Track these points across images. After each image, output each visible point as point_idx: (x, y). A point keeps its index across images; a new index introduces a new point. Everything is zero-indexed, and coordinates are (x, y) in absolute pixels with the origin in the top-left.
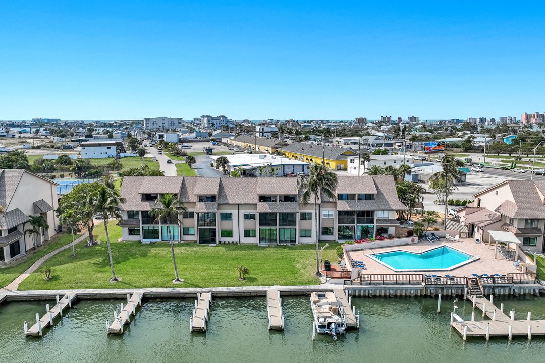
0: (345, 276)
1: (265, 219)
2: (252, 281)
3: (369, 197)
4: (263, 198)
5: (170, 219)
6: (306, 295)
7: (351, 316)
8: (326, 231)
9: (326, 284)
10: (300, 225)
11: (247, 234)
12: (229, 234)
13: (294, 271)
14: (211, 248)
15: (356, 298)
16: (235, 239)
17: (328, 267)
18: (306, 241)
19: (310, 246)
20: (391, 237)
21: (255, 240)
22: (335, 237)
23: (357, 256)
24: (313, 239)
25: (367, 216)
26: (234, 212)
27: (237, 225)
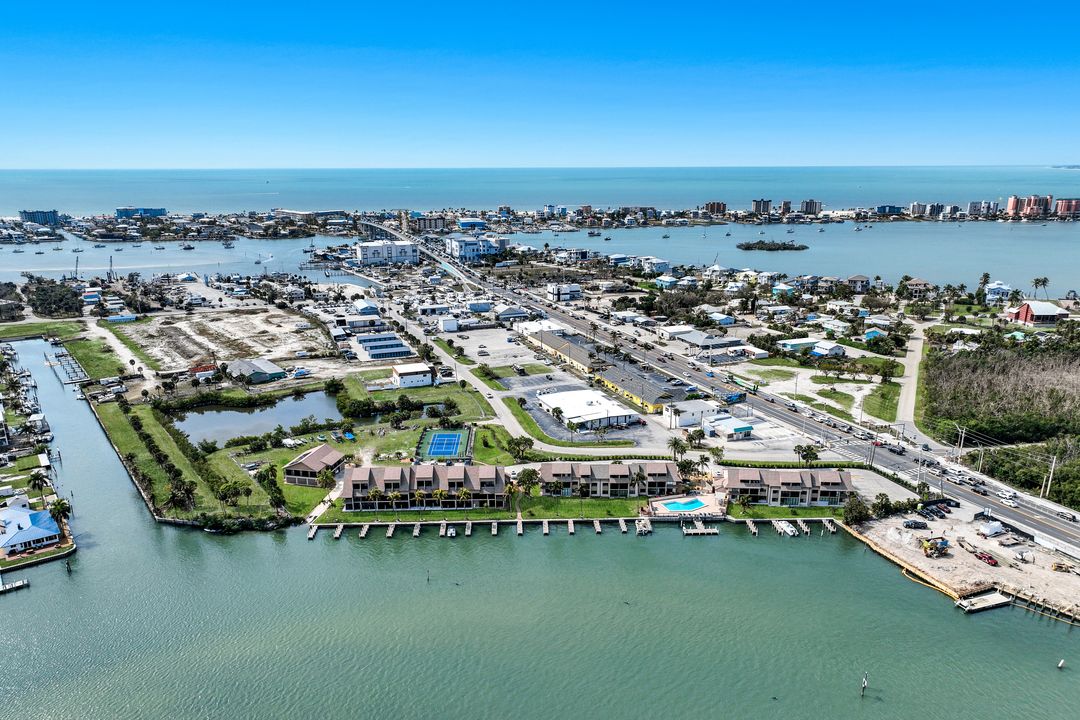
0: (649, 514)
1: (613, 486)
2: (611, 515)
3: (664, 475)
4: (612, 476)
5: (567, 485)
6: (634, 521)
7: (650, 528)
8: (643, 491)
9: (641, 517)
10: (629, 488)
11: (605, 492)
12: (595, 492)
13: (628, 511)
14: (587, 500)
15: (653, 522)
16: (598, 495)
17: (642, 510)
18: (632, 495)
19: (634, 498)
20: (674, 494)
21: (609, 495)
22: (646, 493)
23: (655, 504)
24: (636, 494)
25: (662, 484)
26: (598, 483)
27: (600, 489)
